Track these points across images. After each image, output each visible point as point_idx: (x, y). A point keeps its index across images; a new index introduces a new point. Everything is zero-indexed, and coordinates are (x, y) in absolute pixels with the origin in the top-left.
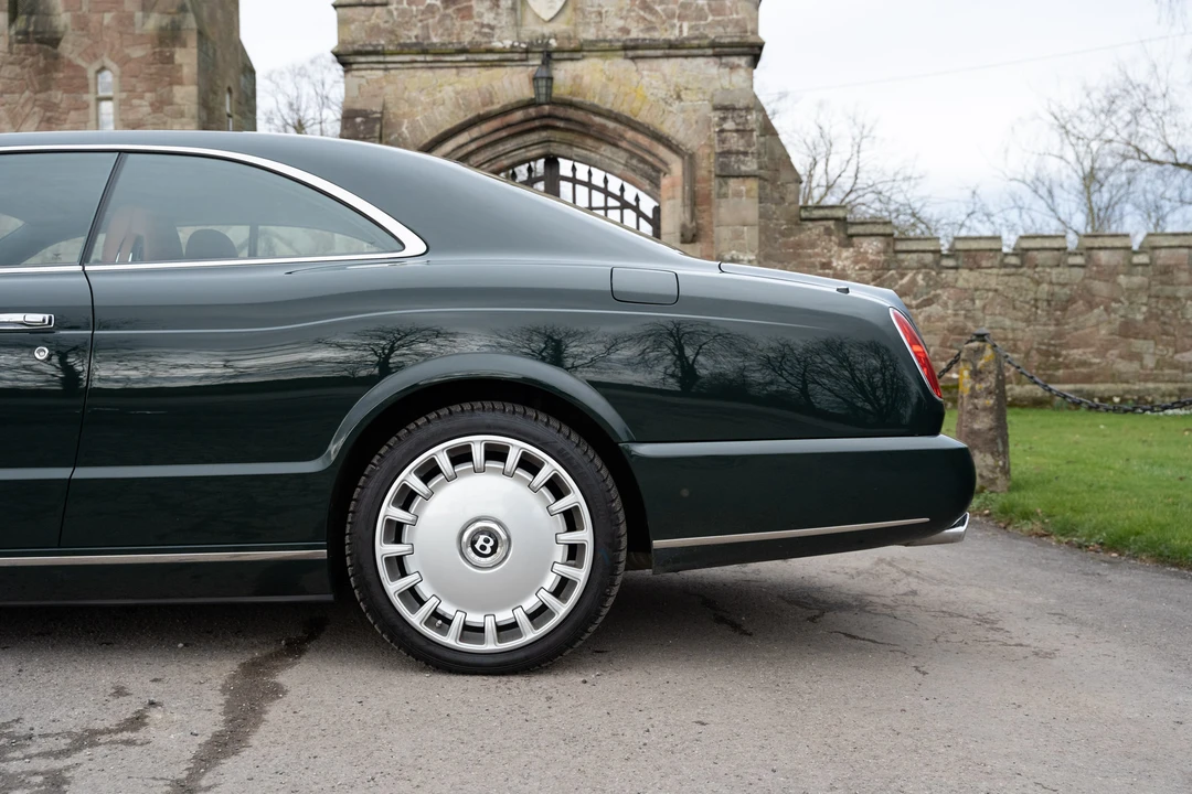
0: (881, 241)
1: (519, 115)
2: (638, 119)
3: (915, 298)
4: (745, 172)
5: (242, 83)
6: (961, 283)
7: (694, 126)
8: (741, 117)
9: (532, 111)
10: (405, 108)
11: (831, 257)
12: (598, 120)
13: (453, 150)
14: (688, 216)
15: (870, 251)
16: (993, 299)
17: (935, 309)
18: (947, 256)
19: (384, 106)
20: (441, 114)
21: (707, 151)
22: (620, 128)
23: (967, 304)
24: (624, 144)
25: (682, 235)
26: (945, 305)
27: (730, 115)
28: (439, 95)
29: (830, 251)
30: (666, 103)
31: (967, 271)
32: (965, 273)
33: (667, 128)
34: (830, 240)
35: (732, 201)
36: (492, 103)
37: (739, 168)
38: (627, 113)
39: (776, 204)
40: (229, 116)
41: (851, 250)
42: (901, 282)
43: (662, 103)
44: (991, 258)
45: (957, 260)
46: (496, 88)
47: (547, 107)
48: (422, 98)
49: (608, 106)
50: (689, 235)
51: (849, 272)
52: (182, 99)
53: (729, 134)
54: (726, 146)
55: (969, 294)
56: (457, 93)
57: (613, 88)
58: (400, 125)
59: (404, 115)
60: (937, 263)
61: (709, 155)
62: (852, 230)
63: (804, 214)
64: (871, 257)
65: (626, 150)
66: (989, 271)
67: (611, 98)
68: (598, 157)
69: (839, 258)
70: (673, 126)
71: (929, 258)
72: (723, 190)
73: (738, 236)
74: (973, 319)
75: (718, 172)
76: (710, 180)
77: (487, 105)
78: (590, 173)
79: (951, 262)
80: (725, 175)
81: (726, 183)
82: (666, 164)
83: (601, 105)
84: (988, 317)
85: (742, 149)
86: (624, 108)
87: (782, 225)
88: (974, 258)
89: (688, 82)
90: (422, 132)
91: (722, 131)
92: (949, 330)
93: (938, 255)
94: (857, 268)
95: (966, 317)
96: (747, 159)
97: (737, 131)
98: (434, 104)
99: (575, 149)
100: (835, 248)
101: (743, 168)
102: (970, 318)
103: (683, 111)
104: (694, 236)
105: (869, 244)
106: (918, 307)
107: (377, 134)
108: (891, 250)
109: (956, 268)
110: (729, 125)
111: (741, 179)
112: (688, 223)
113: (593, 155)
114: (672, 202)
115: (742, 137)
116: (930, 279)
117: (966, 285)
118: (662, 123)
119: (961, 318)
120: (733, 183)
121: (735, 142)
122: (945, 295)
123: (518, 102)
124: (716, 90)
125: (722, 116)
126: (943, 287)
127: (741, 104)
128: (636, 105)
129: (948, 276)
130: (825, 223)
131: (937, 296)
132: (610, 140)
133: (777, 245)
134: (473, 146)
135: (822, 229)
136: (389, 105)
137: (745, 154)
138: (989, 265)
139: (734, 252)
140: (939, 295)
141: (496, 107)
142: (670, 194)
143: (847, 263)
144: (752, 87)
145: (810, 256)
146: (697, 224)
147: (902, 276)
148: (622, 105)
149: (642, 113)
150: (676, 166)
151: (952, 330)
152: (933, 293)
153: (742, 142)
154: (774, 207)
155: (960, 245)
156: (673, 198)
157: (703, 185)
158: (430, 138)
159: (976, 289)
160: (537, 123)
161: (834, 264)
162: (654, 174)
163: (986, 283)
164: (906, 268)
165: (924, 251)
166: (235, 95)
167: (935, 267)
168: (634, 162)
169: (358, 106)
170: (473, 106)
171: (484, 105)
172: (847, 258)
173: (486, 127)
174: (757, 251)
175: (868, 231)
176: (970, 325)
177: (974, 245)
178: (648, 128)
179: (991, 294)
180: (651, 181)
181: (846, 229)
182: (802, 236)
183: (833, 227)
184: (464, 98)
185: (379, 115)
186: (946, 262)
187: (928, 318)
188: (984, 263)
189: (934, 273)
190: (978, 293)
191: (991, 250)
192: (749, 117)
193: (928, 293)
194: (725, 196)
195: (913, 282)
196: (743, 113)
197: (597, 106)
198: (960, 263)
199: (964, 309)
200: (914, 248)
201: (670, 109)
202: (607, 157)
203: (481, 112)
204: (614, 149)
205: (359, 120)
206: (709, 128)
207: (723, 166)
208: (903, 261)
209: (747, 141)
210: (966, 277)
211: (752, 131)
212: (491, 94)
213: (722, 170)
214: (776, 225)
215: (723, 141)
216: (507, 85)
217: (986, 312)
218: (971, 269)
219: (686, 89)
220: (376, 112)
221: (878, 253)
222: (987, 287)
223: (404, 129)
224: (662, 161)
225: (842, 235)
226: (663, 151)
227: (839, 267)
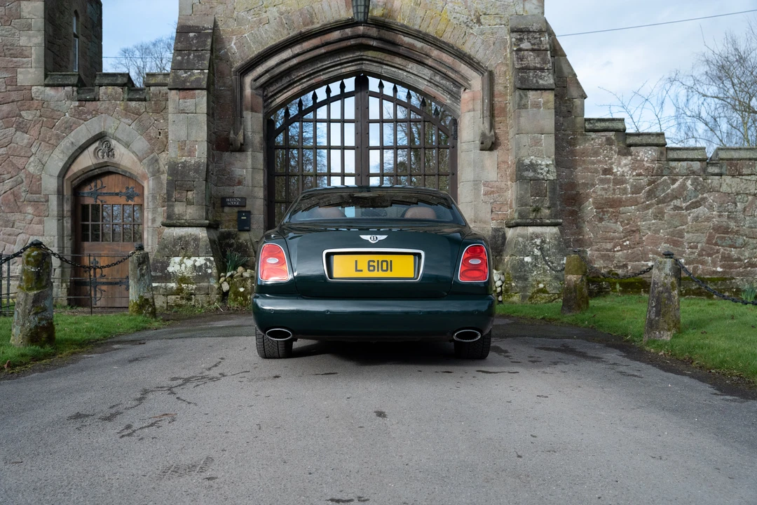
0: (655, 151)
1: (336, 35)
2: (442, 39)
3: (685, 200)
4: (543, 85)
5: (88, 10)
6: (724, 188)
7: (492, 47)
8: (536, 38)
9: (348, 31)
10: (233, 25)
11: (612, 164)
12: (407, 40)
13: (278, 65)
14: (487, 125)
15: (646, 159)
16: (752, 202)
17: (702, 210)
18: (713, 165)
19: (215, 22)
20: (266, 31)
21: (504, 69)
22: (427, 47)
23: (731, 207)
24: (429, 62)
25: (482, 143)
26: (711, 208)
27: (525, 37)
28: (264, 15)
29: (611, 159)
30: (467, 26)
31: (730, 177)
32: (728, 179)
33: (467, 49)
34: (611, 149)
35: (531, 111)
36: (313, 23)
37: (537, 82)
38: (433, 34)
39: (564, 117)
40: (76, 36)
41: (630, 158)
42: (672, 187)
43: (463, 25)
44: (751, 166)
45: (721, 167)
46: (316, 11)
47: (361, 28)
48: (250, 18)
49: (416, 27)
50: (488, 143)
51: (627, 177)
52: (29, 13)
53: (526, 52)
54: (525, 63)
55: (732, 197)
56: (282, 14)
57: (420, 12)
58: (230, 41)
59: (233, 32)
60: (704, 170)
61: (505, 72)
62: (630, 140)
63: (588, 126)
64: (647, 165)
65: (430, 67)
66: (749, 178)
67: (419, 20)
68: (405, 74)
69: (619, 165)
70: (473, 46)
71: (697, 166)
72: (523, 102)
73: (537, 143)
74: (735, 220)
75: (518, 85)
76: (506, 95)
77: (308, 25)
78: (395, 90)
79: (716, 170)
80: (524, 87)
81: (526, 96)
82: (466, 79)
83: (411, 26)
84: (747, 218)
85: (538, 66)
86: (431, 31)
87: (568, 135)
88: (736, 166)
89: (486, 8)
90: (249, 47)
91: (520, 50)
92: (713, 229)
93: (705, 163)
94: (634, 173)
95: (729, 217)
96: (543, 74)
97: (533, 50)
98: (261, 24)
99: (385, 67)
100: (616, 156)
101: (541, 82)
102: (732, 218)
103: (482, 33)
104: (493, 143)
105: (645, 153)
106: (687, 209)
107: (209, 47)
108: (663, 158)
109: (721, 175)
110: (525, 45)
111: (539, 92)
112: (487, 132)
113: (400, 71)
114: (472, 113)
115: (538, 56)
116: (698, 184)
117: (729, 190)
118: (464, 44)
119: (725, 219)
120: (531, 94)
121: (532, 60)
122: (710, 198)
123: (336, 22)
124: (512, 15)
125: (519, 37)
126: (709, 191)
127: (535, 27)
128: (441, 27)
129: (715, 181)
130: (606, 133)
131: (704, 199)
132: (417, 58)
133: (564, 153)
134: (295, 61)
135: (604, 139)
136: (220, 23)
137: (542, 70)
138: (749, 172)
139: (532, 157)
140: (706, 198)
141: (317, 25)
142: (471, 107)
143: (626, 169)
144: (543, 13)
145: (593, 163)
146: (495, 133)
147: (674, 181)
148: (428, 27)
149: (445, 35)
150: (476, 81)
151: (717, 229)
152: (700, 196)
153: (538, 60)
154: (561, 119)
155: (723, 155)
156: (474, 110)
157: (500, 100)
158: (256, 53)
159: (738, 194)
160: (352, 42)
161: (615, 170)
162: (455, 89)
163: (746, 189)
164: (677, 175)
165: (692, 160)
166: (81, 19)
167: (702, 173)
168: (438, 78)
169: (191, 23)
170: (296, 25)
171: (305, 25)
172: (625, 165)
173: (307, 45)
174: (553, 157)
175: (644, 142)
176: (732, 224)
177: (735, 155)
178: (453, 47)
179: (750, 198)
180: (452, 96)
181: (625, 139)
182: (587, 144)
183: (613, 137)
184: (287, 19)
185: (211, 31)
186: (711, 170)
187: (696, 219)
188: (745, 171)
189: (701, 179)
190: (740, 197)
191: (750, 159)
192: (542, 39)
193: (696, 197)
194: (525, 107)
195: (683, 186)
196: (537, 35)
197: (406, 27)
198: (724, 170)
199: (728, 211)
200: (685, 157)
201: (471, 31)
202: (413, 74)
203: (303, 30)
204: (420, 67)
205: (191, 35)
206: (505, 48)
207: (523, 80)
208: (675, 168)
209: (543, 59)
210: (729, 183)
211: (546, 50)
212: (311, 15)
213: (521, 83)
214: (564, 134)
215: (521, 59)
216: (326, 7)
217: (746, 213)
218: (733, 176)
219: (485, 14)
220: (208, 29)
221: (653, 161)
222: (747, 192)
223: (232, 45)
224: (463, 77)
225: (621, 145)
226: (464, 69)
227: (618, 173)
